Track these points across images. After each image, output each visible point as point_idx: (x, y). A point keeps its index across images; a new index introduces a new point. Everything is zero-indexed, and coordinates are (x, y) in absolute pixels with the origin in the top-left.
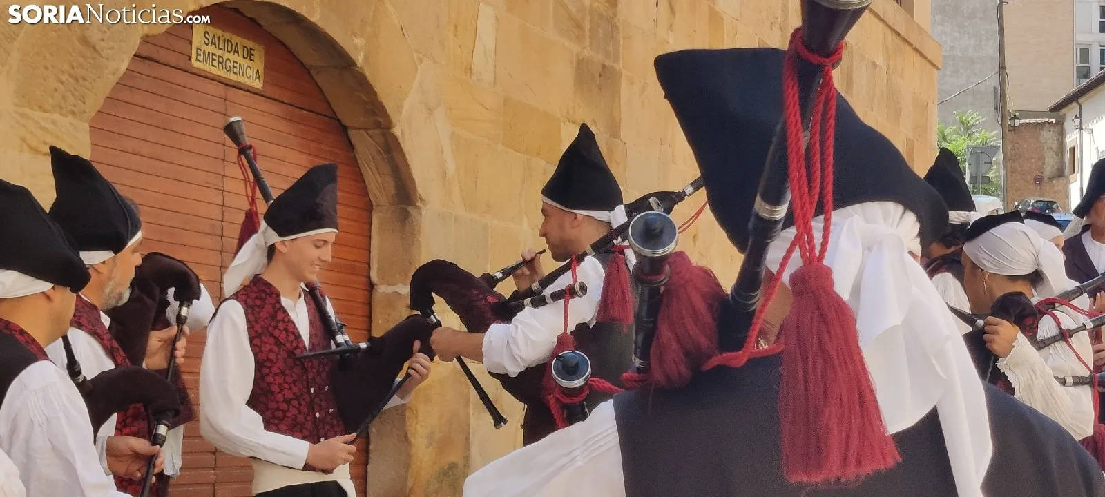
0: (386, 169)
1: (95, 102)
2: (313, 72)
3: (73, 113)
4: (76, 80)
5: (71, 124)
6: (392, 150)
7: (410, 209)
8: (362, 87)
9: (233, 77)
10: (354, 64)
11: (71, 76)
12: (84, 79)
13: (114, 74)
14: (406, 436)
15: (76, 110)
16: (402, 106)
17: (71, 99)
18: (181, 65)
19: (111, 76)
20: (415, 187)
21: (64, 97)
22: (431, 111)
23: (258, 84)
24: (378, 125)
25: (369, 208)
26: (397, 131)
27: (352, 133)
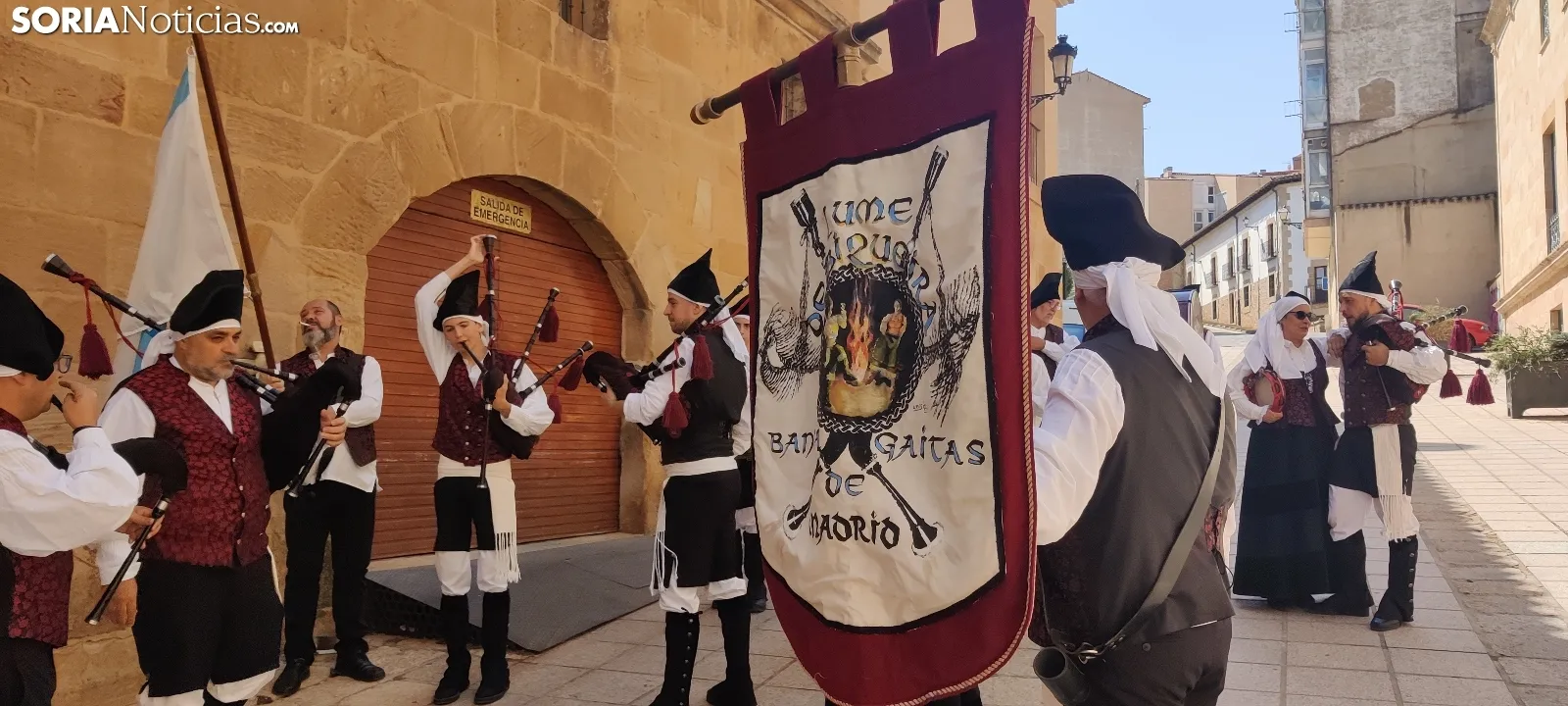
0: (627, 285)
1: (371, 240)
2: (571, 223)
3: (353, 249)
4: (356, 227)
5: (351, 256)
6: (628, 272)
7: (645, 311)
8: (602, 231)
9: (505, 226)
10: (595, 217)
11: (351, 224)
12: (361, 226)
13: (387, 223)
14: (643, 457)
15: (355, 247)
16: (635, 246)
17: (351, 240)
18: (461, 218)
19: (385, 225)
20: (647, 299)
21: (345, 238)
22: (659, 248)
23: (527, 231)
24: (618, 257)
25: (620, 311)
26: (631, 261)
27: (604, 262)
